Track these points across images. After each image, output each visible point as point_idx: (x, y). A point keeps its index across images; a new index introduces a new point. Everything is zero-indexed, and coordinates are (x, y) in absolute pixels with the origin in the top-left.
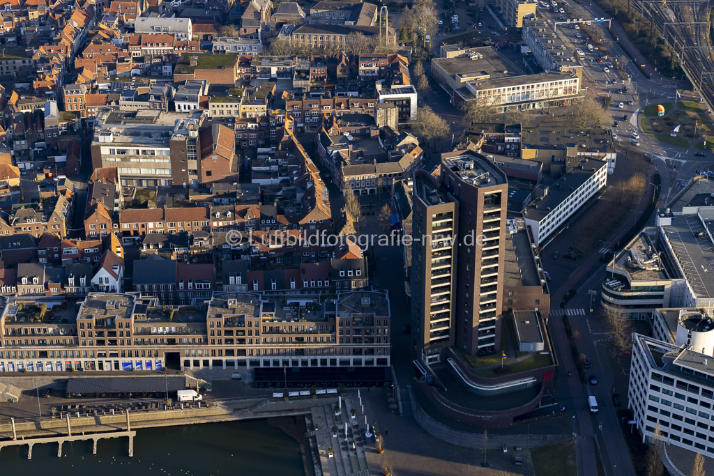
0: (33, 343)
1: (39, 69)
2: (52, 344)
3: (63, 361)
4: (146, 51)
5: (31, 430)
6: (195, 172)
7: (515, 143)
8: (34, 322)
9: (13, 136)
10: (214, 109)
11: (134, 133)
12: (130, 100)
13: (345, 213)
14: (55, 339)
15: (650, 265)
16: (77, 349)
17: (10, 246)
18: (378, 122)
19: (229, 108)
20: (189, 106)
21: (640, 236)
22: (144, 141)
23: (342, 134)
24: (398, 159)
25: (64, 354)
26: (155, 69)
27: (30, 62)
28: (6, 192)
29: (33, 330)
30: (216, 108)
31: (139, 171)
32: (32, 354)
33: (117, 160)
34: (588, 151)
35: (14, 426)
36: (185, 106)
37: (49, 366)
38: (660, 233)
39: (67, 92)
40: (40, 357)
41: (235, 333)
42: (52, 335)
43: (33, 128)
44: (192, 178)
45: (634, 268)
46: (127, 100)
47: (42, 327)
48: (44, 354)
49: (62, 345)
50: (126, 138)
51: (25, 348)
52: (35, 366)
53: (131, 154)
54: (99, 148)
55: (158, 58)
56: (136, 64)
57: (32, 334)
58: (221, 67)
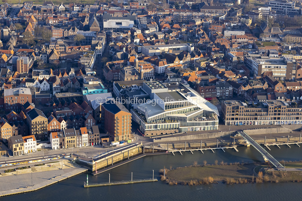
0: (295, 115)
2: (301, 115)
8: (294, 107)
11: (270, 61)
20: (275, 56)
22: (275, 64)
26: (246, 46)
32: (294, 118)
39: (231, 51)
40: (296, 119)
44: (293, 77)
46: (251, 54)
47: (297, 109)
50: (268, 63)
51: (292, 116)
52: (294, 122)
53: (273, 68)
54: (261, 66)
55: (246, 43)
56: (238, 45)
57: (294, 111)
58: (273, 46)
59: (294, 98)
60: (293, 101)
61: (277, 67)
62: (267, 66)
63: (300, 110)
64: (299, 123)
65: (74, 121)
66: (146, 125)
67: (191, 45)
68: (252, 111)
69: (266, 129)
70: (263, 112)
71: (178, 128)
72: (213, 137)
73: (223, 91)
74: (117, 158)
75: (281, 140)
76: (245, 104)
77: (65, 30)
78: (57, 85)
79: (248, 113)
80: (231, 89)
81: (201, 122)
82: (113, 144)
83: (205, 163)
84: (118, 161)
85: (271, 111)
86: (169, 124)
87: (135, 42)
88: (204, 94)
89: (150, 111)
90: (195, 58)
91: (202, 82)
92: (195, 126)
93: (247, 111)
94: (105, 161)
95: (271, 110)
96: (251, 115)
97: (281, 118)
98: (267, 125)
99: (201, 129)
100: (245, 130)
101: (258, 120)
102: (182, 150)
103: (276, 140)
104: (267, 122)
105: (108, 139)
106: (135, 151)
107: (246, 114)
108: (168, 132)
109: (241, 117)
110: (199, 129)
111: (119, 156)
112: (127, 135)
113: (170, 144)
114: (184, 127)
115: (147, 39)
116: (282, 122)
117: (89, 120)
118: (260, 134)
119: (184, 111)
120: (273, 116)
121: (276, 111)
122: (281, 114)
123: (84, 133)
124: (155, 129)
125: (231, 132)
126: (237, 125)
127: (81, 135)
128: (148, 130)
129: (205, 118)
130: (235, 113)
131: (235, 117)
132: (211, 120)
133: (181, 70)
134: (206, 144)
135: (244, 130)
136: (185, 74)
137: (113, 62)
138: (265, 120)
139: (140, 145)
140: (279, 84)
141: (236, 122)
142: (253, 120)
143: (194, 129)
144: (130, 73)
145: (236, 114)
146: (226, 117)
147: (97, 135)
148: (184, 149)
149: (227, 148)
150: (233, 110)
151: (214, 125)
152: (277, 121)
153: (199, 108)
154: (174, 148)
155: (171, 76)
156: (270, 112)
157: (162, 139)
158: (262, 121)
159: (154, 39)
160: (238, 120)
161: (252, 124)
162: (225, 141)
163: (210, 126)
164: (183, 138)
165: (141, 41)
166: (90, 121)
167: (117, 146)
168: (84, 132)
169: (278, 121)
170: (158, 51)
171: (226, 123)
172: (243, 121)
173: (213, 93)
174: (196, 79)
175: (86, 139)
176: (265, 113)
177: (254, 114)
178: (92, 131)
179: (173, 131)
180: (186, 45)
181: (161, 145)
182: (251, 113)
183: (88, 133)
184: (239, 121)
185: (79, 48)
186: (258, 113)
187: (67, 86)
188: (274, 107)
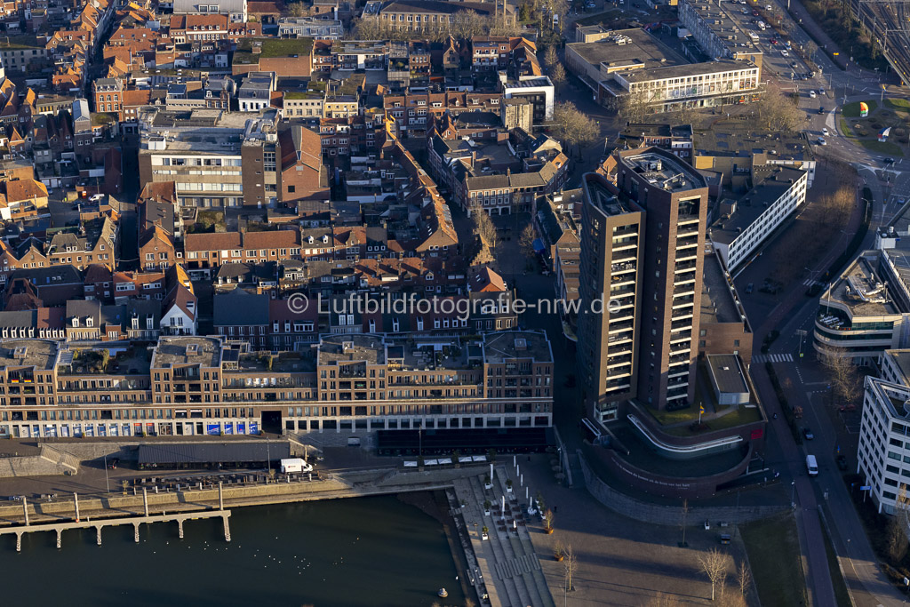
0: (94, 401)
1: (57, 60)
2: (118, 401)
3: (131, 423)
4: (192, 36)
5: (96, 510)
6: (273, 187)
7: (685, 150)
8: (94, 373)
9: (33, 144)
10: (290, 108)
11: (193, 139)
12: (179, 97)
13: (478, 236)
14: (121, 394)
15: (875, 296)
16: (149, 408)
17: (48, 282)
18: (507, 123)
19: (310, 107)
20: (257, 104)
21: (858, 262)
22: (206, 148)
23: (460, 138)
24: (538, 169)
25: (133, 413)
26: (205, 58)
27: (42, 52)
28: (32, 215)
29: (93, 383)
30: (292, 107)
31: (200, 187)
32: (92, 414)
33: (172, 172)
34: (780, 158)
35: (77, 504)
36: (252, 104)
37: (114, 430)
38: (882, 258)
39: (99, 88)
40: (102, 418)
41: (353, 385)
42: (118, 389)
43: (58, 134)
44: (269, 195)
45: (855, 301)
46: (175, 97)
47: (106, 379)
48: (107, 415)
49: (130, 402)
51: (82, 407)
52: (96, 430)
53: (191, 164)
54: (149, 157)
55: (212, 43)
57: (94, 388)
58: (293, 56)
59: (135, 321)
60: (131, 333)
61: (208, 162)
62: (171, 157)
63: (116, 383)
64: (117, 432)
97: (41, 415)
116: (49, 429)
120: (9, 408)
121: (15, 390)
122: (38, 401)
152: (28, 426)
169: (32, 423)
188: (3, 373)
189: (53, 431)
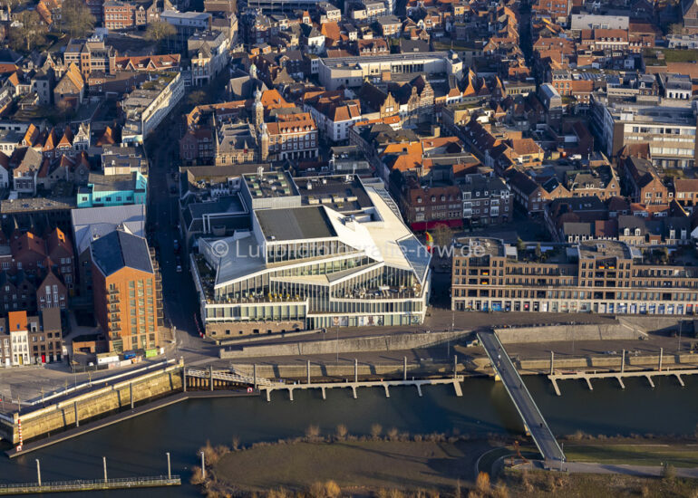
0: (659, 285)
2: (677, 286)
3: (685, 303)
4: (600, 45)
8: (660, 264)
9: (513, 117)
11: (653, 114)
12: (617, 87)
14: (681, 280)
17: (581, 208)
20: (681, 95)
22: (665, 120)
25: (687, 296)
26: (616, 62)
29: (659, 272)
31: (660, 151)
32: (657, 296)
33: (639, 138)
36: (677, 94)
37: (671, 309)
39: (555, 77)
40: (664, 299)
42: (678, 277)
46: (613, 87)
47: (668, 269)
48: (667, 297)
49: (687, 287)
50: (645, 118)
51: (650, 290)
52: (657, 309)
53: (655, 132)
54: (622, 126)
55: (618, 51)
56: (595, 57)
57: (659, 275)
58: (691, 62)
59: (672, 233)
60: (668, 242)
61: (669, 131)
62: (640, 126)
63: (676, 272)
64: (673, 311)
65: (7, 288)
66: (207, 306)
67: (455, 56)
68: (530, 272)
69: (565, 327)
70: (564, 274)
71: (303, 318)
72: (402, 348)
73: (482, 202)
74: (98, 406)
75: (605, 362)
76: (511, 251)
77: (138, 8)
78: (24, 175)
79: (517, 277)
80: (507, 197)
81: (372, 301)
82: (99, 362)
83: (343, 431)
84: (99, 413)
85: (587, 274)
86: (276, 305)
87: (310, 43)
88: (423, 209)
89: (230, 263)
90: (448, 98)
91: (436, 172)
92: (354, 312)
93: (515, 272)
94: (56, 415)
95: (587, 270)
96: (526, 284)
97: (617, 295)
98: (575, 314)
99: (371, 320)
100: (503, 327)
101: (549, 297)
102: (300, 386)
103: (589, 362)
104: (577, 305)
105: (92, 345)
106: (159, 384)
107: (511, 281)
108: (275, 326)
109: (498, 287)
110: (366, 321)
111: (104, 399)
112: (147, 334)
113: (267, 366)
114: (319, 316)
115: (348, 35)
116: (621, 307)
117: (48, 288)
118: (546, 340)
119: (324, 269)
120: (593, 289)
121: (600, 274)
122: (617, 283)
123: (18, 328)
124: (233, 319)
125: (457, 333)
126: (487, 311)
127: (8, 333)
128: (215, 322)
129: (388, 288)
130: (478, 277)
131: (478, 287)
132: (401, 297)
133: (386, 135)
134: (373, 369)
135: (498, 327)
136: (391, 148)
137: (214, 106)
138: (570, 297)
139: (178, 367)
140: (651, 183)
141: (483, 302)
142: (532, 297)
143: (351, 321)
144: (231, 143)
145: (483, 280)
146: (454, 287)
147: (53, 335)
148: (303, 380)
149: (434, 382)
150: (473, 268)
151: (410, 310)
152: (605, 304)
153: (372, 261)
154: (277, 378)
155: (342, 153)
156: (584, 275)
157: (245, 349)
158: (559, 300)
159: (369, 37)
160: (488, 296)
161: (531, 310)
162: (431, 360)
163: (399, 313)
164: (309, 349)
165: (328, 42)
166: (52, 291)
167: (110, 368)
168: (18, 326)
169: (609, 301)
170: (355, 74)
171: (453, 305)
172: (503, 300)
173: (450, 206)
174: (416, 163)
175: (23, 344)
176: (569, 278)
177: (536, 281)
178: (41, 322)
179: (288, 325)
180: (440, 57)
181: (238, 368)
182: (527, 277)
183: (28, 327)
184: (490, 299)
185: (146, 63)
186: (548, 279)
187: (54, 177)
188: (593, 261)
189: (624, 308)
